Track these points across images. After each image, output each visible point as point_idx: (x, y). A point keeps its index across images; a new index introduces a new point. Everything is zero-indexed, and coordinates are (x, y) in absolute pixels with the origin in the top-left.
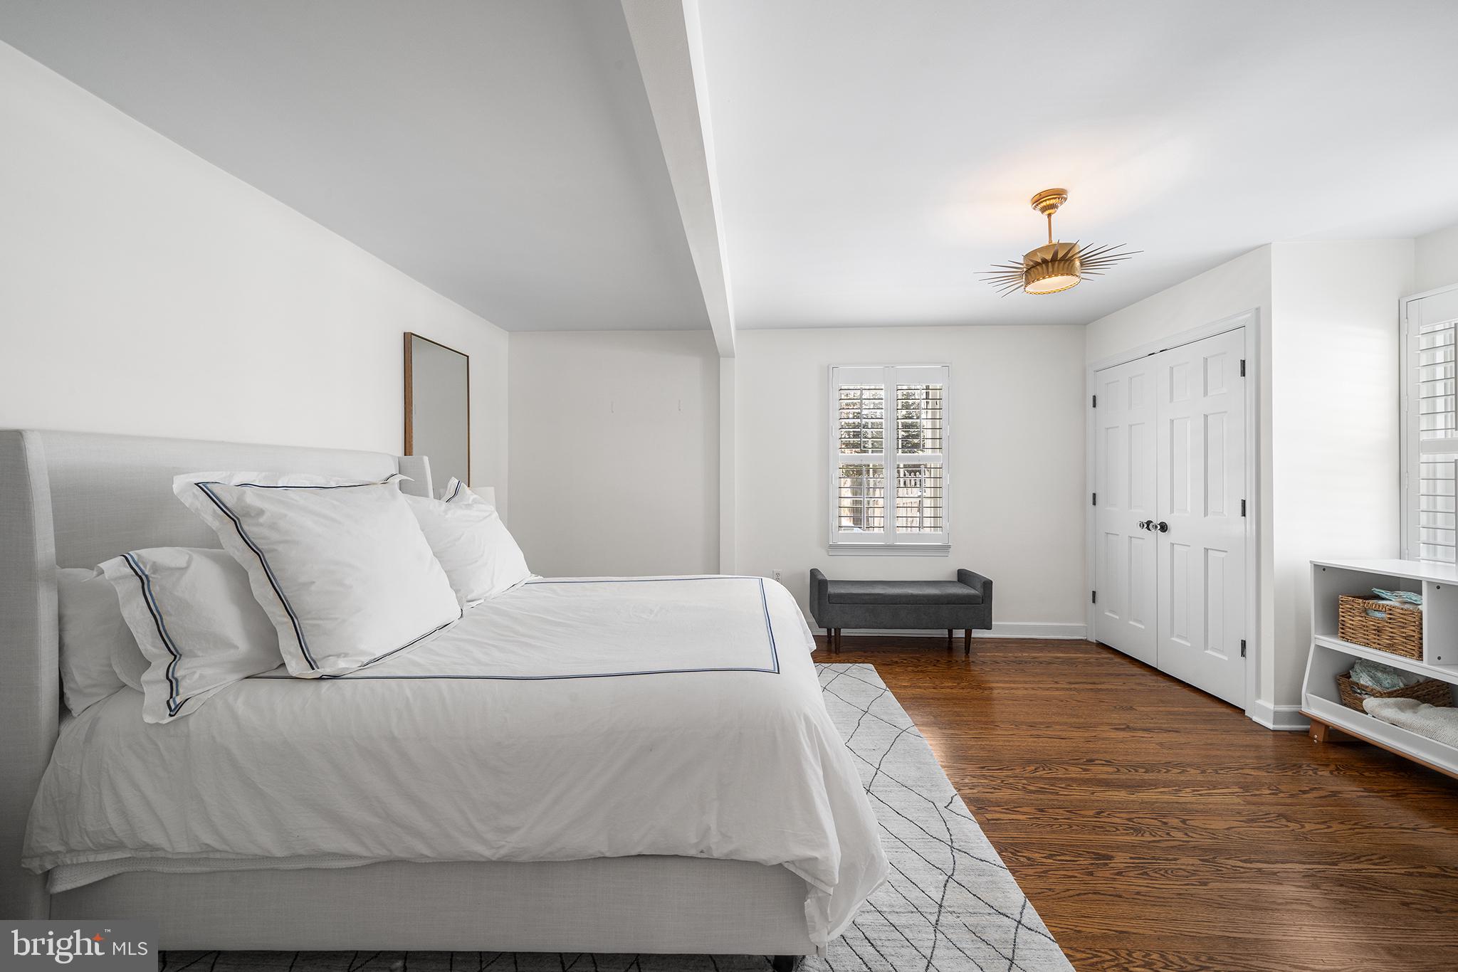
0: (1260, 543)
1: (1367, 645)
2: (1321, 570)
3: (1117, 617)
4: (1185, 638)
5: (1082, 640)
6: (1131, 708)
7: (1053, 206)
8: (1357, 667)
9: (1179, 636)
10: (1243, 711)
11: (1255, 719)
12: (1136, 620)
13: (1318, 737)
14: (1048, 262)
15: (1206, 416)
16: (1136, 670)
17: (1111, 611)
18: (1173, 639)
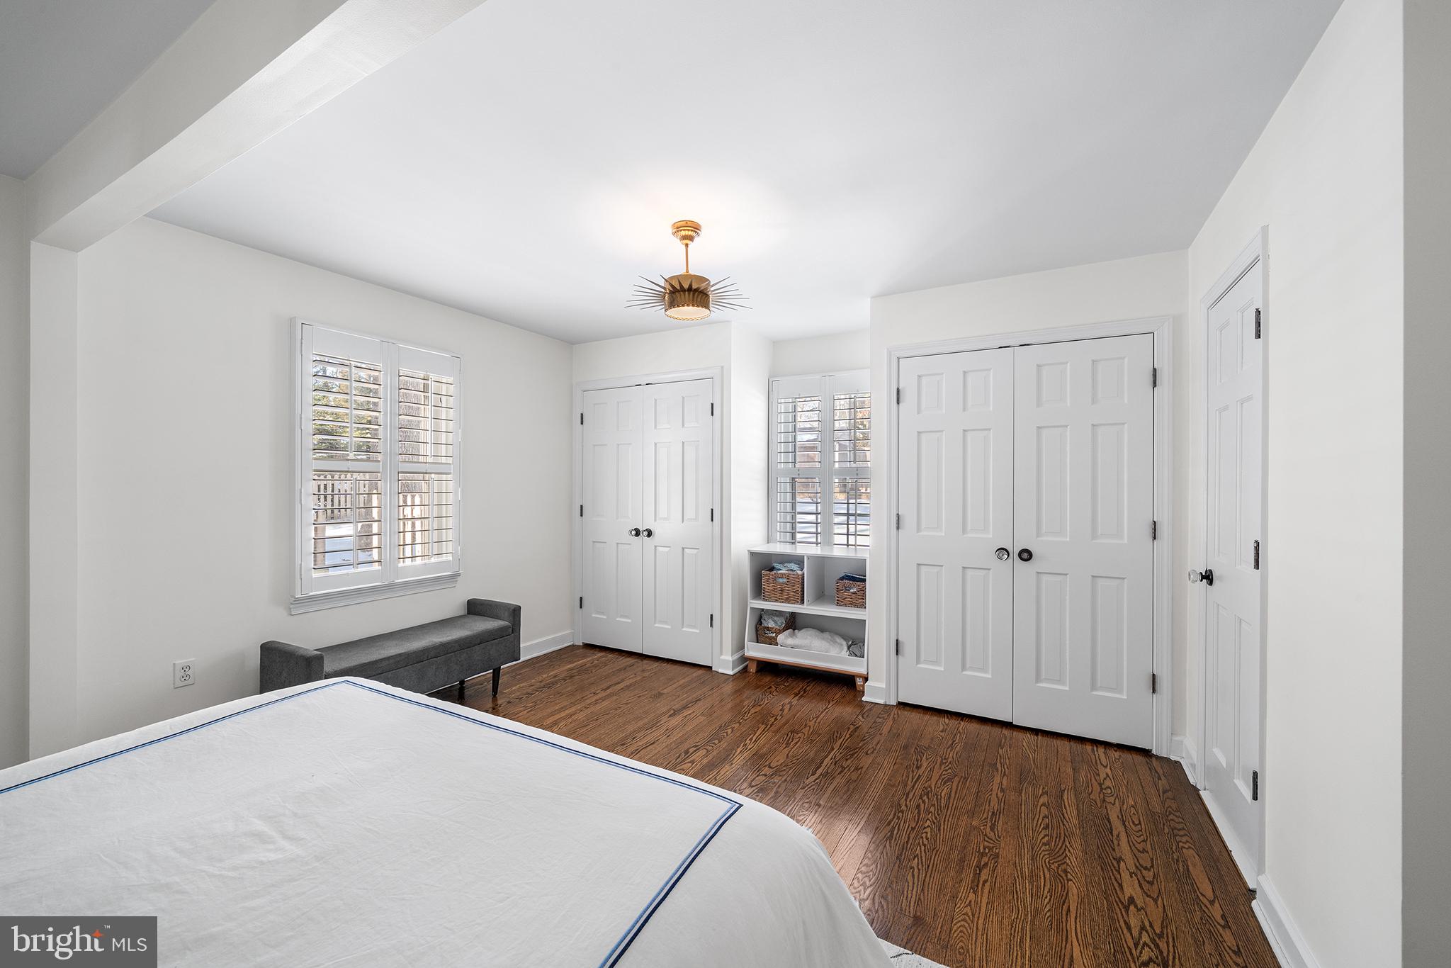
0: (723, 539)
1: (776, 601)
2: (753, 555)
3: (605, 617)
4: (666, 623)
5: (570, 646)
6: (661, 694)
7: (691, 238)
8: (765, 616)
9: (661, 622)
10: (710, 668)
11: (721, 671)
12: (622, 616)
13: (753, 669)
14: (685, 291)
15: (683, 443)
16: (630, 661)
17: (598, 613)
18: (656, 625)
